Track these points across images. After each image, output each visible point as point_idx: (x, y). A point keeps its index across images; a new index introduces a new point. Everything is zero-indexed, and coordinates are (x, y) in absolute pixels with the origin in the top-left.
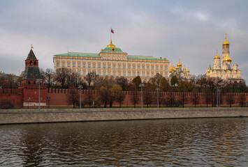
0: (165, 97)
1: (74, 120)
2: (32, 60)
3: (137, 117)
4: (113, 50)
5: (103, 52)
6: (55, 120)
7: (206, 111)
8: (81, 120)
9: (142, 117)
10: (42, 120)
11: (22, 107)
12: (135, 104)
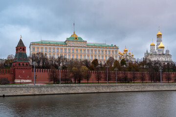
0: (121, 75)
1: (60, 93)
2: (21, 47)
3: (105, 90)
4: (76, 38)
5: (68, 40)
6: (46, 93)
7: (154, 86)
8: (64, 92)
9: (108, 91)
10: (37, 93)
11: (14, 83)
12: (98, 80)
